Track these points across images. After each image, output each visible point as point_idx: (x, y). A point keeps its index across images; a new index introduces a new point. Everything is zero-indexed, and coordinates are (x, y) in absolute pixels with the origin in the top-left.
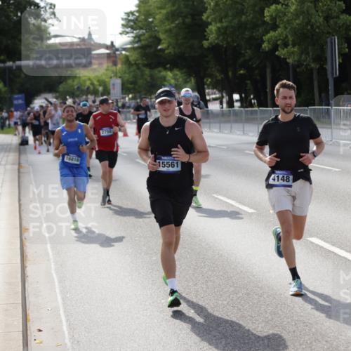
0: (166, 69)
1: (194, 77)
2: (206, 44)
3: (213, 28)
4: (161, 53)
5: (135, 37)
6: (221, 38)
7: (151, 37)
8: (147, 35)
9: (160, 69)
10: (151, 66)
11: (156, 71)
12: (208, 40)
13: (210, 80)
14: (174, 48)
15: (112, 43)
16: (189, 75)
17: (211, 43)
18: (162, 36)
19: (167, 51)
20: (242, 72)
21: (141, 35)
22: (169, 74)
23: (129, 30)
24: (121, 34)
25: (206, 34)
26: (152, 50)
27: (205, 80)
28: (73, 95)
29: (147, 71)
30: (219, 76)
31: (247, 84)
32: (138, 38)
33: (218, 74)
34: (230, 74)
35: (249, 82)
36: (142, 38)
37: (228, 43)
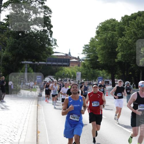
0: (99, 70)
1: (111, 74)
2: (116, 60)
3: (120, 54)
4: (98, 63)
5: (88, 55)
6: (123, 59)
7: (94, 56)
8: (93, 55)
9: (97, 69)
10: (93, 68)
11: (95, 70)
12: (117, 59)
13: (117, 75)
14: (103, 61)
15: (78, 57)
16: (109, 73)
17: (118, 61)
18: (99, 56)
19: (100, 62)
20: (130, 73)
21: (90, 55)
22: (101, 72)
23: (86, 52)
24: (82, 54)
25: (117, 56)
26: (95, 61)
27: (115, 75)
28: (61, 77)
29: (92, 70)
30: (121, 74)
31: (132, 78)
32: (89, 56)
33: (120, 74)
34: (125, 74)
35: (133, 77)
36: (91, 56)
37: (125, 61)
